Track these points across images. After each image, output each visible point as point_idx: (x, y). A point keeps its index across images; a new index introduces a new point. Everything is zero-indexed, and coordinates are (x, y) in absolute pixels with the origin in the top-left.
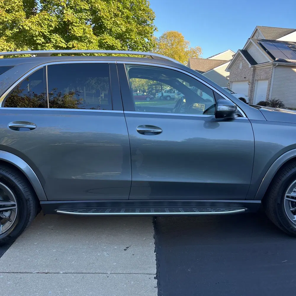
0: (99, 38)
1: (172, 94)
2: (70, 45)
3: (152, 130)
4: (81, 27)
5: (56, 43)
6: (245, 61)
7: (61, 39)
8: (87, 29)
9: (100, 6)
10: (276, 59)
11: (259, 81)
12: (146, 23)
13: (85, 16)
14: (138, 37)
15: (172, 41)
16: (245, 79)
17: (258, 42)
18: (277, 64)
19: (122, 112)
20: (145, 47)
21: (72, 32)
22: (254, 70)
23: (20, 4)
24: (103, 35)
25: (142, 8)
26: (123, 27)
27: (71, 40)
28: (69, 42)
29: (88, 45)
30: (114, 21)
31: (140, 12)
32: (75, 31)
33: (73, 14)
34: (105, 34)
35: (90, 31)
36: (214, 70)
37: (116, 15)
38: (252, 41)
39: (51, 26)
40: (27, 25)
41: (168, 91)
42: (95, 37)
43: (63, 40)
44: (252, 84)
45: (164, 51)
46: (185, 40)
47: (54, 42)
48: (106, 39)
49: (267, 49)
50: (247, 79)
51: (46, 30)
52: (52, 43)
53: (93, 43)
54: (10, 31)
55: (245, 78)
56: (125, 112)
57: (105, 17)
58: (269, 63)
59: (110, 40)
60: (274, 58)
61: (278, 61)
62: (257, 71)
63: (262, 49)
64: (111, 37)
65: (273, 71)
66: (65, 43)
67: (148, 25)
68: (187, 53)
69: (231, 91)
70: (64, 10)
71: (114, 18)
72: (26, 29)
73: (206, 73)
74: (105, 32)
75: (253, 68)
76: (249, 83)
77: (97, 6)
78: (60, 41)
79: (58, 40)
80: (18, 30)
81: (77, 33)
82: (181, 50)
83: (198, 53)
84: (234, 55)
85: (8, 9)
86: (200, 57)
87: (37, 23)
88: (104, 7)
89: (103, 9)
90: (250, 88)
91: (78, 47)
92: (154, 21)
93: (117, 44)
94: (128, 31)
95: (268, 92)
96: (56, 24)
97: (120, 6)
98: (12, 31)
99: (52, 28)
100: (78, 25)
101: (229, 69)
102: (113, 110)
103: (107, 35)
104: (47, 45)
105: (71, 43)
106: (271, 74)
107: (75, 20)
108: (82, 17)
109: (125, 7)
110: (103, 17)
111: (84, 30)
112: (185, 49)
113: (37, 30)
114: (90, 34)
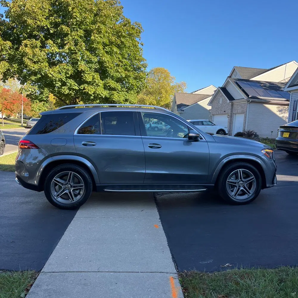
0: (104, 82)
1: (160, 125)
2: (81, 87)
3: (156, 146)
4: (91, 74)
5: (71, 86)
6: (224, 97)
7: (75, 83)
8: (96, 75)
9: (106, 59)
10: (250, 96)
11: (237, 115)
12: (140, 69)
13: (94, 66)
14: (134, 81)
15: (159, 76)
16: (224, 113)
17: (235, 81)
18: (251, 101)
19: (140, 137)
20: (139, 88)
21: (84, 78)
22: (232, 105)
23: (45, 57)
24: (107, 79)
25: (137, 58)
26: (123, 74)
27: (82, 83)
28: (81, 85)
29: (96, 88)
30: (116, 69)
31: (136, 61)
32: (86, 77)
33: (85, 65)
34: (109, 79)
35: (98, 77)
36: (198, 104)
37: (118, 65)
38: (229, 80)
39: (68, 74)
40: (50, 74)
41: (156, 123)
42: (101, 82)
43: (76, 84)
44: (231, 117)
45: (152, 85)
46: (171, 75)
47: (69, 85)
48: (110, 83)
49: (242, 87)
50: (226, 112)
51: (64, 76)
52: (67, 86)
53: (100, 86)
54: (35, 77)
55: (225, 111)
56: (142, 137)
57: (110, 67)
58: (244, 99)
59: (113, 84)
60: (248, 95)
61: (251, 98)
62: (235, 106)
63: (238, 88)
64: (113, 81)
65: (248, 107)
66: (78, 86)
67: (142, 71)
68: (173, 88)
69: (212, 123)
70: (79, 62)
71: (116, 67)
72: (50, 76)
73: (191, 106)
74: (109, 77)
75: (231, 103)
76: (228, 116)
77: (104, 59)
78: (74, 84)
79: (72, 84)
80: (40, 76)
81: (88, 79)
82: (167, 85)
83: (183, 88)
84: (216, 91)
85: (35, 61)
86: (185, 91)
87: (58, 72)
88: (109, 59)
89: (108, 61)
90: (229, 121)
91: (88, 89)
92: (146, 68)
93: (118, 87)
94: (127, 77)
95: (244, 124)
96: (72, 72)
97: (120, 57)
98: (36, 77)
99: (69, 75)
100: (88, 72)
101: (211, 103)
102: (135, 135)
103: (110, 79)
104: (63, 87)
105: (82, 86)
106: (246, 109)
107: (87, 69)
108: (92, 67)
109: (123, 58)
110: (108, 67)
111: (93, 76)
112: (171, 84)
113: (58, 77)
114: (98, 79)
